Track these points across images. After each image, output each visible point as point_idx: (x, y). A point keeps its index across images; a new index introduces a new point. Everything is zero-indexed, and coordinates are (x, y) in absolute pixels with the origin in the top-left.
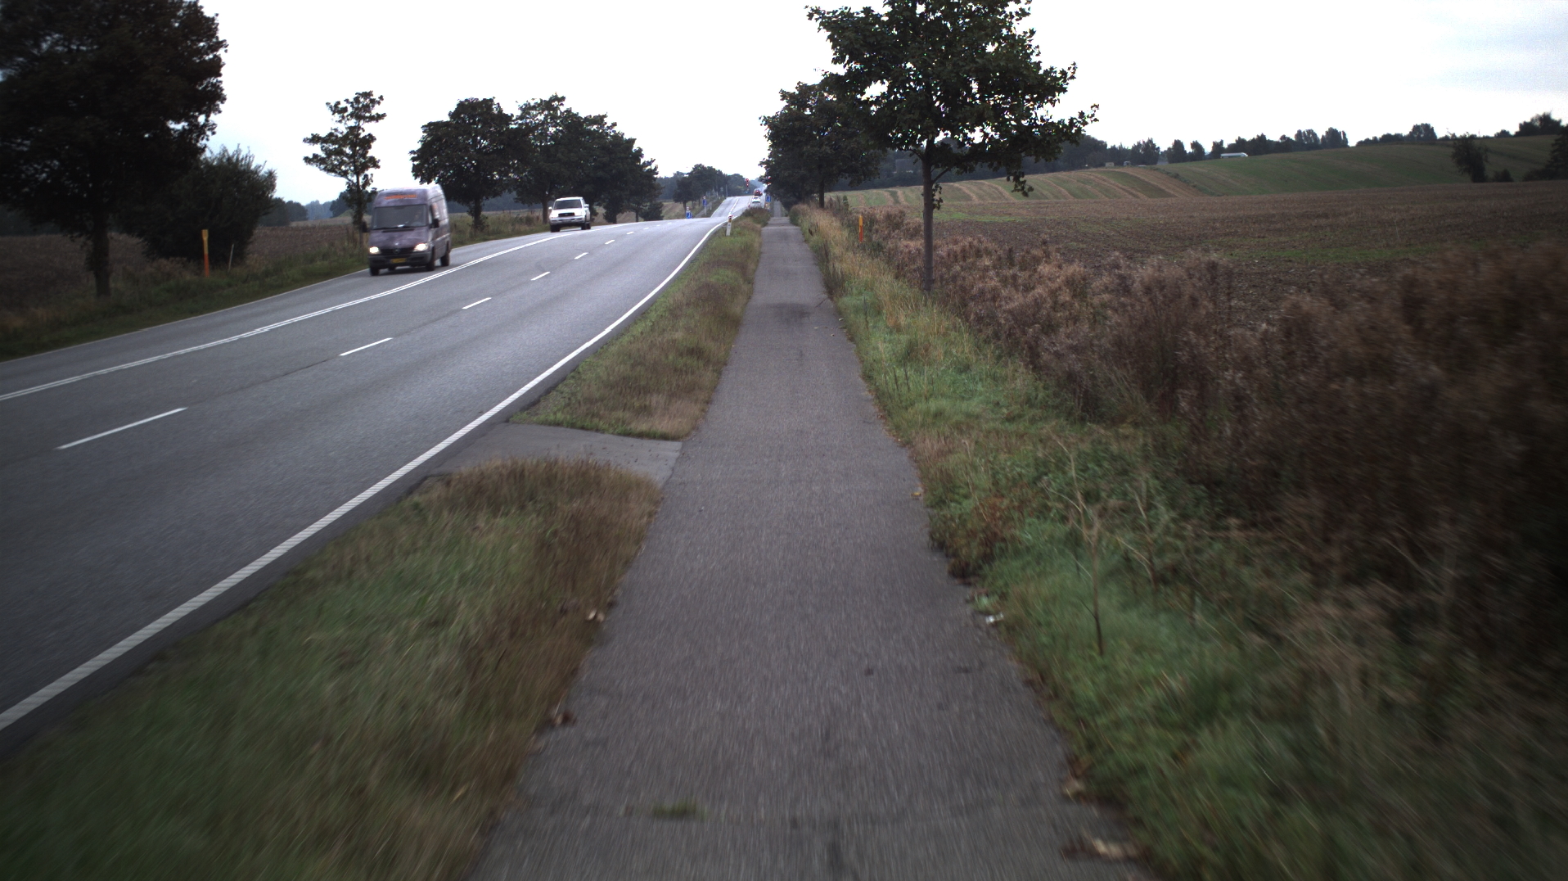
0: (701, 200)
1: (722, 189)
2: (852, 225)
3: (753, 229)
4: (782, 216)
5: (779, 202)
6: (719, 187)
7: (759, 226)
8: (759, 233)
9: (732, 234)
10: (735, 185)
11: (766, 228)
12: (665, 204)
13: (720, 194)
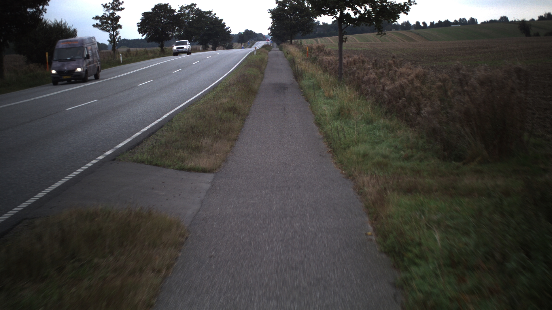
0: (248, 43)
1: (255, 38)
2: (304, 51)
3: (265, 52)
4: (277, 48)
5: (275, 43)
6: (254, 38)
7: (267, 51)
8: (268, 54)
9: (256, 54)
10: (260, 37)
11: (270, 52)
12: (234, 44)
13: (254, 41)
